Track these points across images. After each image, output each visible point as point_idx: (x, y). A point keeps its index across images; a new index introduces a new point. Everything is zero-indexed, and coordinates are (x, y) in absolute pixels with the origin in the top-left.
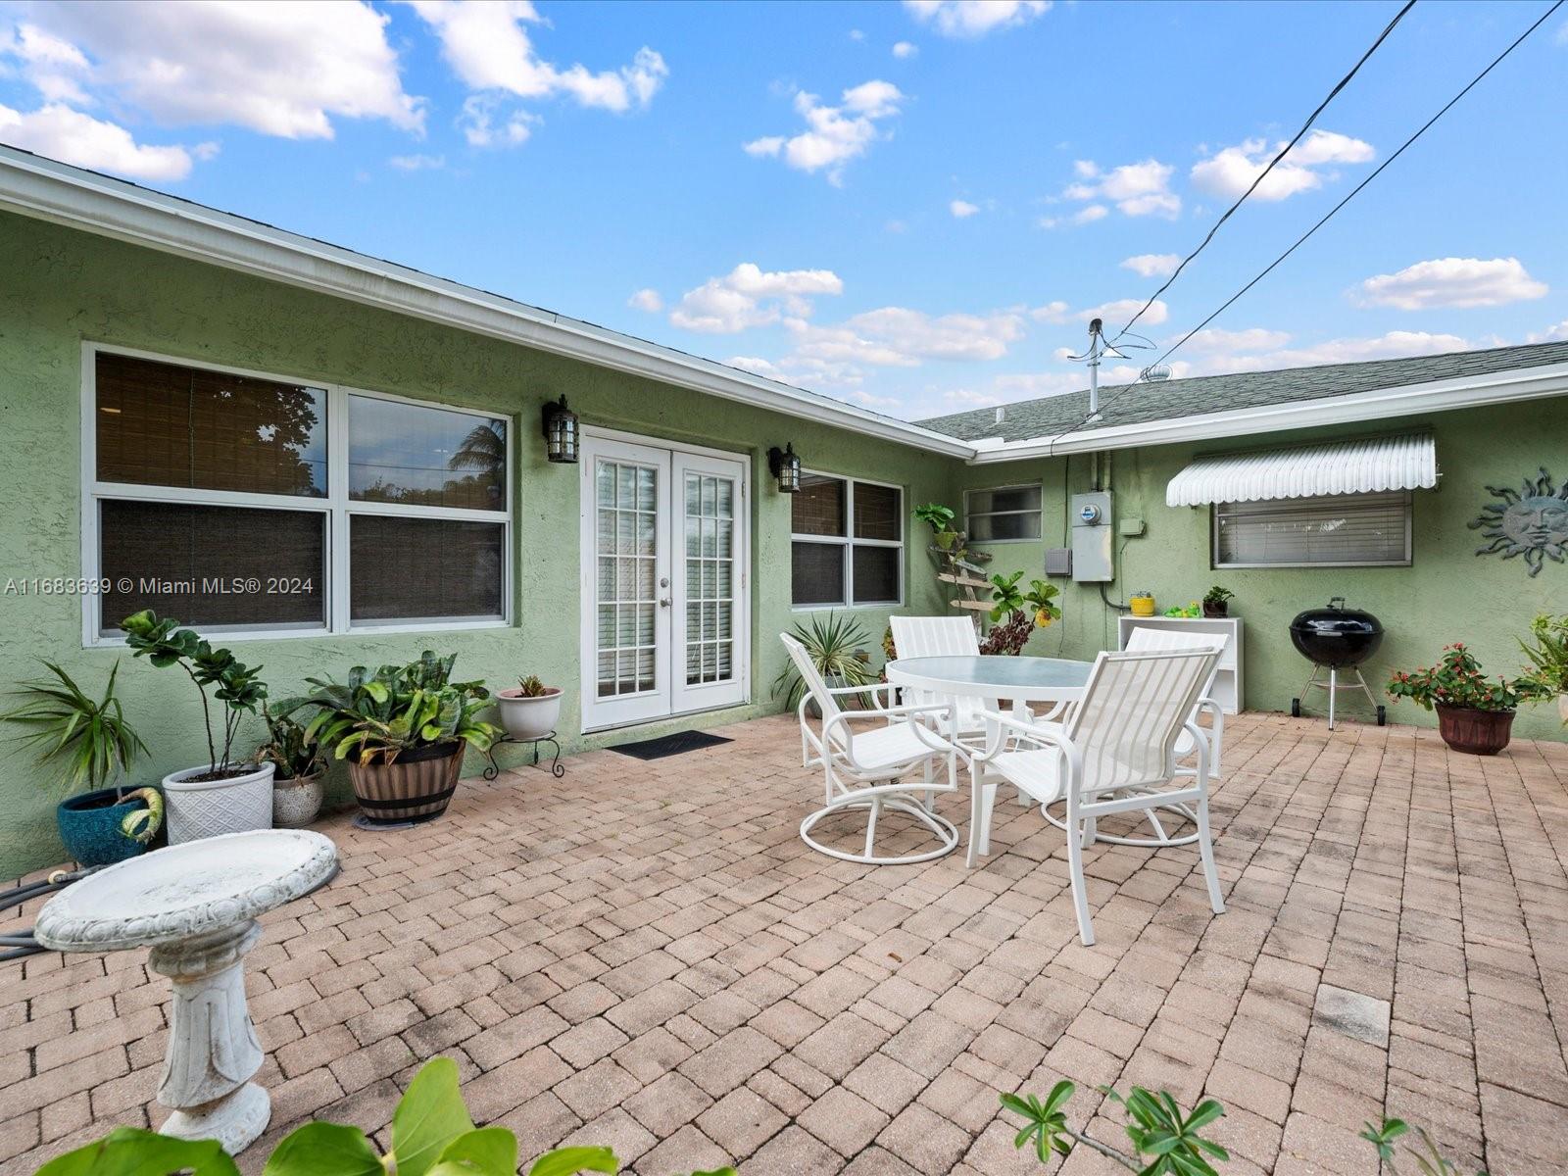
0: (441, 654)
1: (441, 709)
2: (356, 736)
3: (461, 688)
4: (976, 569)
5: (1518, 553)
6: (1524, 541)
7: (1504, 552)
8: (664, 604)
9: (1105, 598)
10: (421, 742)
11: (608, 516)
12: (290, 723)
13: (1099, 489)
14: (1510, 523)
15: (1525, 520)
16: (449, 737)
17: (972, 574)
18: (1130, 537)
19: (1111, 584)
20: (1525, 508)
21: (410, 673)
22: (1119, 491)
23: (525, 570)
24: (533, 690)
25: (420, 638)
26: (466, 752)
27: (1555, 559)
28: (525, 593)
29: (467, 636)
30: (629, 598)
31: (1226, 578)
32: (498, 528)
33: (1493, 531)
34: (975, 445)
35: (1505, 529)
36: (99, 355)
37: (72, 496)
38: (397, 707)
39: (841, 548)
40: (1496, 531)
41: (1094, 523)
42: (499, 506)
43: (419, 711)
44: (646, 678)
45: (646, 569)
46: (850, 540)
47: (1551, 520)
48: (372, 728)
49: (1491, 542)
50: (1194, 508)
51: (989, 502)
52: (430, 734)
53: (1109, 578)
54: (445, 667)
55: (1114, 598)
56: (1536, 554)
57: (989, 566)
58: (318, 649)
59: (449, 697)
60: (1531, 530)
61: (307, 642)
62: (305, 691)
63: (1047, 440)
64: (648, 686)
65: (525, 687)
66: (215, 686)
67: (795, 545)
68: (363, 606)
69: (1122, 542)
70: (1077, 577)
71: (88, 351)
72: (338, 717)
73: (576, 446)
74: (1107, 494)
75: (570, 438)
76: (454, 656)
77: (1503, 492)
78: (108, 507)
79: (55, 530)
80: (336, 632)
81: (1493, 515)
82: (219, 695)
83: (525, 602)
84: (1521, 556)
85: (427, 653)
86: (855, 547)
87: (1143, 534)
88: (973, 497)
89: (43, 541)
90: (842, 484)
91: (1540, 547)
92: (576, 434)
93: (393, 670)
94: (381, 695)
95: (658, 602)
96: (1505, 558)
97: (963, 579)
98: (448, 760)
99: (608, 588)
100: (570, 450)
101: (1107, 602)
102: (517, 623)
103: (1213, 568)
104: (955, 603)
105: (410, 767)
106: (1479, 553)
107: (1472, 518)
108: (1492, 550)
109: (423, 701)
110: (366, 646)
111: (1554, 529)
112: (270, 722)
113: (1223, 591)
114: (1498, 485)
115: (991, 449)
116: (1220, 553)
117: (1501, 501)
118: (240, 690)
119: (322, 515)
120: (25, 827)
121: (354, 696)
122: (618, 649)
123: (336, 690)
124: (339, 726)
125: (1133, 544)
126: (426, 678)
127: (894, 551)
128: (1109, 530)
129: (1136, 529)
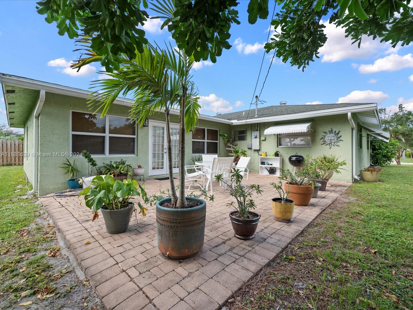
0: (124, 160)
1: (124, 168)
2: (111, 172)
3: (128, 165)
4: (234, 147)
5: (328, 144)
6: (328, 142)
7: (325, 144)
8: (165, 153)
9: (258, 153)
10: (121, 173)
11: (154, 136)
12: (100, 170)
13: (257, 131)
14: (326, 139)
15: (329, 138)
16: (126, 173)
17: (233, 148)
18: (263, 140)
19: (259, 150)
20: (328, 136)
21: (119, 163)
22: (261, 131)
23: (139, 146)
24: (140, 167)
25: (120, 157)
26: (128, 176)
27: (333, 146)
28: (139, 150)
29: (128, 157)
30: (159, 152)
31: (280, 149)
32: (134, 138)
33: (323, 140)
34: (232, 121)
35: (325, 140)
36: (73, 112)
37: (69, 134)
38: (117, 168)
39: (204, 142)
40: (324, 140)
41: (256, 137)
42: (134, 134)
43: (121, 168)
44: (162, 167)
45: (162, 146)
46: (206, 141)
47: (332, 138)
48: (114, 171)
49: (324, 142)
50: (274, 135)
51: (238, 133)
52: (122, 172)
53: (258, 149)
54: (124, 162)
55: (260, 153)
56: (330, 145)
57: (237, 146)
58: (104, 159)
59: (125, 166)
60: (329, 140)
61: (102, 158)
62: (102, 165)
63: (245, 121)
64: (162, 168)
65: (138, 166)
66: (90, 163)
67: (193, 141)
68: (111, 152)
69: (261, 141)
70: (253, 148)
71: (71, 111)
72: (108, 169)
73: (148, 124)
74: (258, 132)
75: (147, 122)
76: (126, 160)
77: (325, 133)
78: (73, 135)
79: (67, 139)
80: (106, 156)
81: (324, 137)
82: (91, 164)
83: (139, 151)
84: (328, 145)
85: (122, 160)
86: (207, 142)
87: (265, 140)
88: (235, 131)
89: (65, 141)
90: (204, 129)
91: (331, 143)
92: (148, 122)
93: (116, 162)
94: (115, 166)
95: (164, 152)
96: (326, 145)
97: (231, 149)
98: (125, 177)
99: (154, 150)
100: (147, 125)
101: (259, 154)
102: (137, 156)
103: (278, 147)
104: (229, 154)
105: (119, 177)
106: (322, 144)
107: (321, 138)
108: (324, 144)
109: (121, 167)
110: (111, 158)
111: (333, 140)
112: (97, 170)
113: (278, 152)
114: (325, 131)
115: (235, 122)
116: (279, 143)
117: (325, 134)
118: (94, 164)
119: (104, 136)
120: (62, 184)
121: (110, 166)
122: (156, 161)
123: (107, 165)
124: (108, 170)
125: (264, 142)
126: (121, 164)
127: (217, 143)
128: (259, 139)
129: (264, 139)
